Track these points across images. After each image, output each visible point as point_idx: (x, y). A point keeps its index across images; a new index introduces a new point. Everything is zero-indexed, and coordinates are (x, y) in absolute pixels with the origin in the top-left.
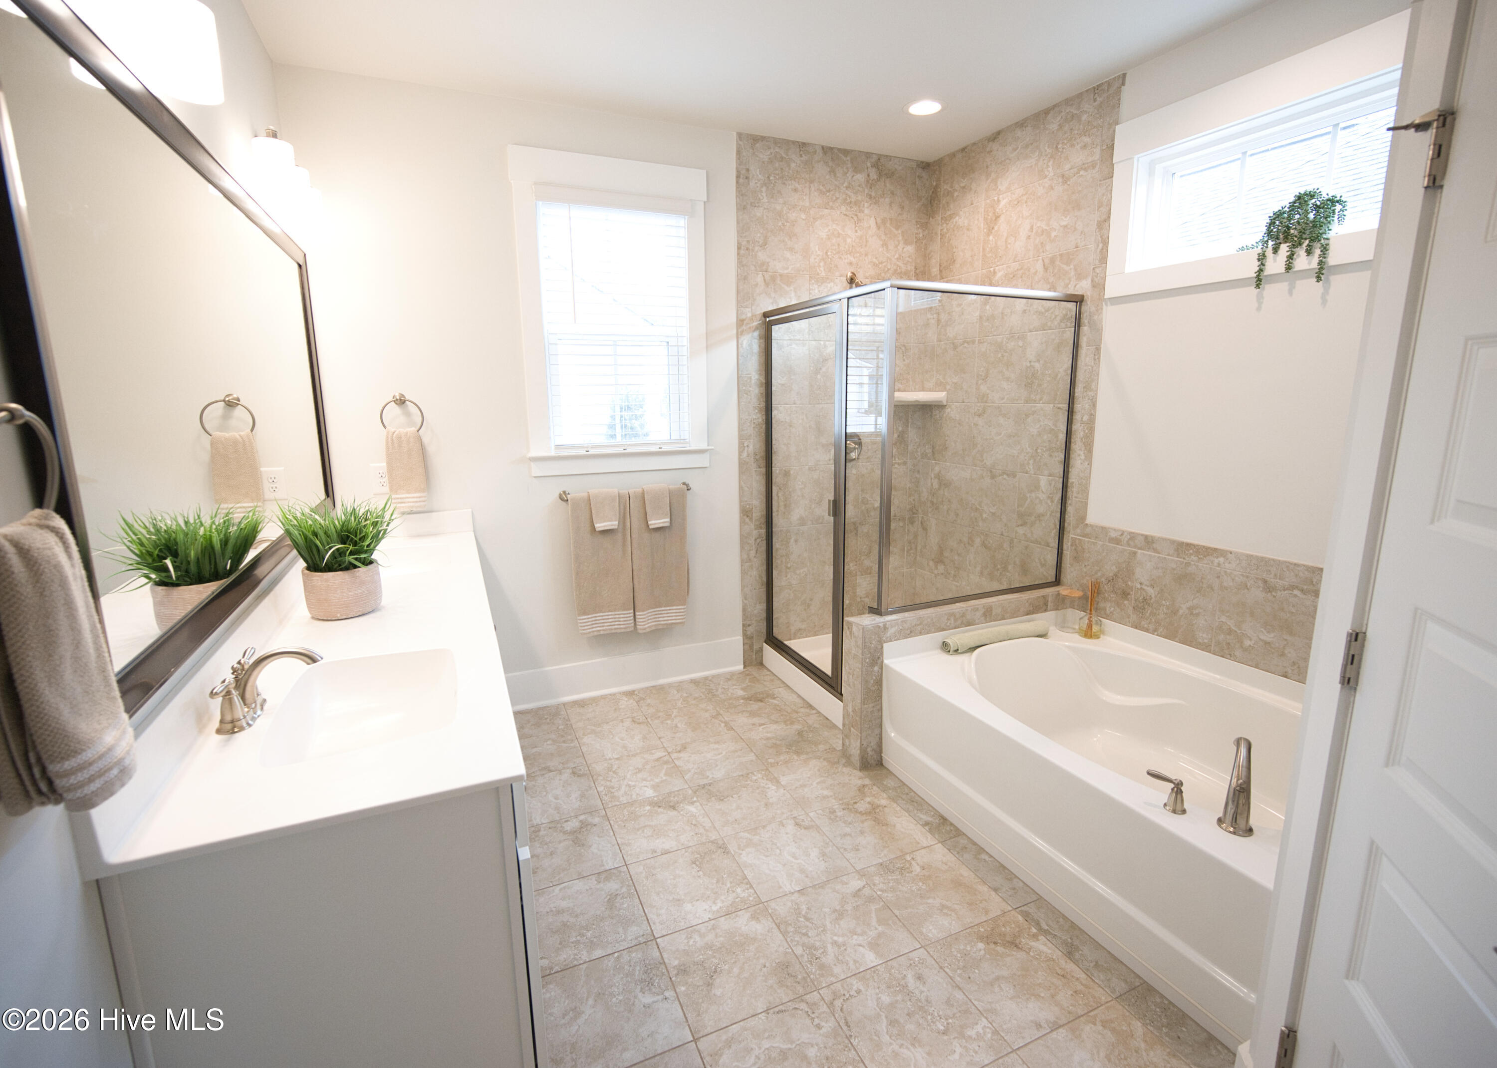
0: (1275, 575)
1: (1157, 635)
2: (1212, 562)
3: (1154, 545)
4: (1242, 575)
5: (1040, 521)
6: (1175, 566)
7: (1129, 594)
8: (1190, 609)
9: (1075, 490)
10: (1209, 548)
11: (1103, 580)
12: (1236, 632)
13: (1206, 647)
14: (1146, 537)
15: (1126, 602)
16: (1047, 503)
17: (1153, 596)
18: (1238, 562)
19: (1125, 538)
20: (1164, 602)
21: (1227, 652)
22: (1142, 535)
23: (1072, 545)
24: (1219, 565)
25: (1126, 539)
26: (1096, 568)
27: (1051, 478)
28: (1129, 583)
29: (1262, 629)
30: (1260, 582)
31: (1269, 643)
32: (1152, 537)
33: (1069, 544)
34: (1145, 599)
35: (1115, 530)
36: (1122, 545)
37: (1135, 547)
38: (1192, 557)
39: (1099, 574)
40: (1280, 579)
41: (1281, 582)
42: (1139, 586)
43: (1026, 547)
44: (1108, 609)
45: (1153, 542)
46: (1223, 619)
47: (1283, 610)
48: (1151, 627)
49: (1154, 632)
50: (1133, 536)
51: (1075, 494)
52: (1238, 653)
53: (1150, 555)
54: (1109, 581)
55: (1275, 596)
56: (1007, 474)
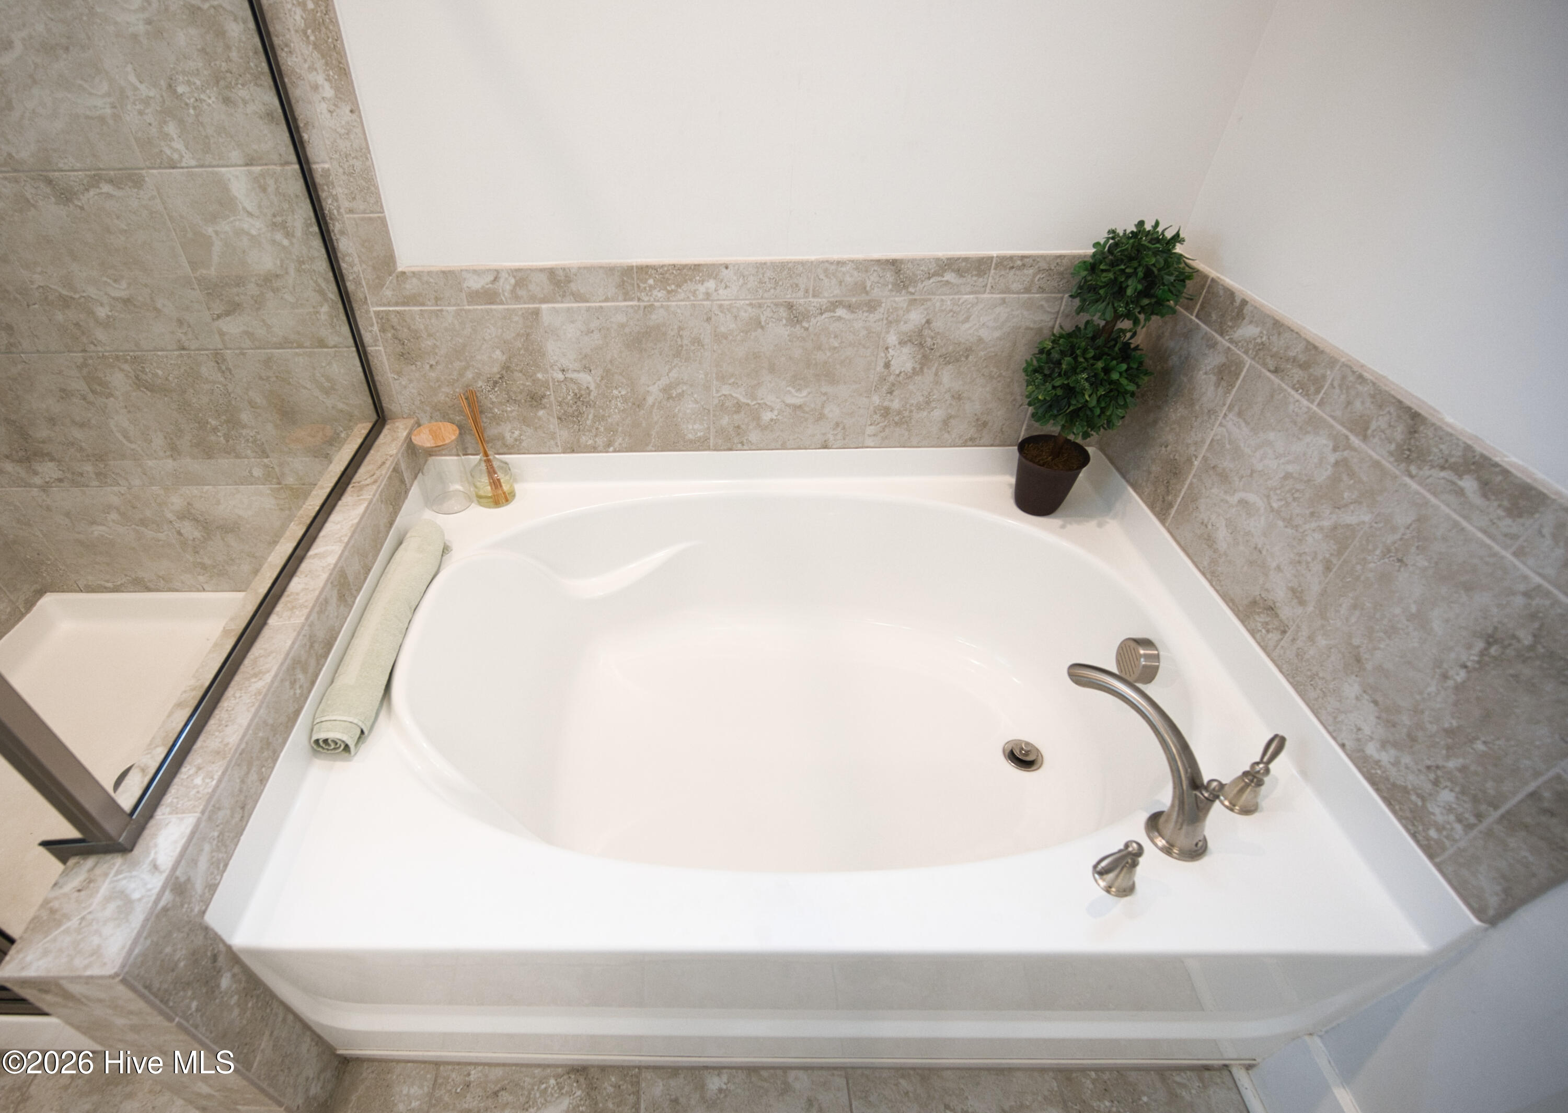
0: (807, 291)
1: (615, 451)
2: (694, 293)
3: (573, 286)
4: (751, 304)
5: (275, 291)
6: (625, 320)
7: (543, 397)
8: (666, 390)
9: (339, 191)
10: (684, 267)
11: (480, 384)
12: (748, 405)
13: (700, 444)
14: (551, 273)
15: (541, 413)
16: (274, 242)
17: (592, 387)
18: (741, 281)
19: (506, 285)
20: (615, 392)
21: (736, 440)
22: (542, 270)
23: (383, 330)
24: (708, 296)
25: (508, 287)
26: (457, 364)
27: (257, 169)
28: (539, 376)
29: (789, 388)
30: (782, 309)
31: (800, 407)
32: (564, 269)
33: (376, 328)
34: (578, 397)
35: (475, 272)
36: (502, 303)
37: (533, 299)
38: (655, 292)
39: (469, 375)
40: (814, 296)
41: (816, 301)
42: (560, 376)
43: (268, 362)
44: (508, 435)
45: (568, 280)
46: (726, 390)
47: (819, 348)
48: (600, 441)
49: (608, 447)
50: (521, 277)
51: (345, 204)
52: (754, 436)
53: (568, 309)
54: (495, 383)
55: (806, 329)
56: (111, 181)
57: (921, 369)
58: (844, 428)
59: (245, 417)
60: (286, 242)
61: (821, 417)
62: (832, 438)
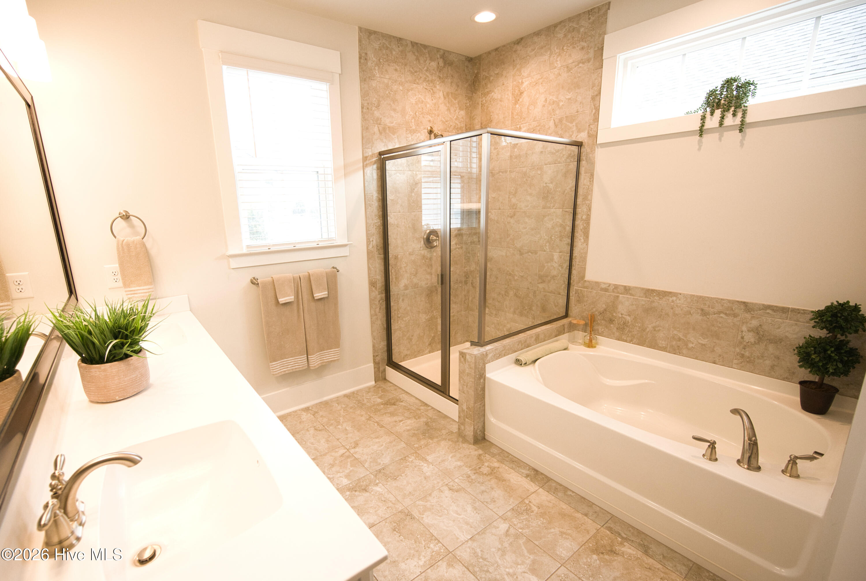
0: (709, 306)
1: (633, 344)
2: (668, 300)
3: (631, 292)
4: (688, 307)
5: (554, 279)
6: (644, 303)
7: (614, 321)
8: (654, 328)
9: (577, 260)
10: (666, 292)
11: (596, 313)
12: (683, 339)
13: (663, 349)
14: (625, 287)
15: (612, 325)
16: (558, 269)
17: (630, 321)
18: (685, 299)
19: (611, 288)
20: (637, 324)
21: (677, 351)
22: (622, 286)
23: (576, 293)
24: (673, 301)
25: (612, 289)
26: (592, 306)
27: (561, 254)
28: (614, 314)
29: (700, 337)
30: (699, 310)
31: (704, 345)
32: (629, 287)
33: (574, 293)
34: (624, 323)
35: (604, 283)
36: (609, 292)
37: (618, 293)
38: (655, 297)
39: (594, 310)
40: (712, 308)
41: (712, 310)
42: (620, 316)
43: (545, 296)
44: (600, 330)
45: (629, 289)
46: (675, 332)
47: (713, 325)
48: (629, 339)
49: (630, 341)
50: (616, 287)
51: (577, 263)
52: (684, 351)
53: (627, 297)
54: (601, 313)
55: (709, 318)
56: (531, 253)
57: (758, 342)
58: (723, 358)
59: (534, 308)
60: (561, 269)
61: (713, 351)
62: (717, 360)
